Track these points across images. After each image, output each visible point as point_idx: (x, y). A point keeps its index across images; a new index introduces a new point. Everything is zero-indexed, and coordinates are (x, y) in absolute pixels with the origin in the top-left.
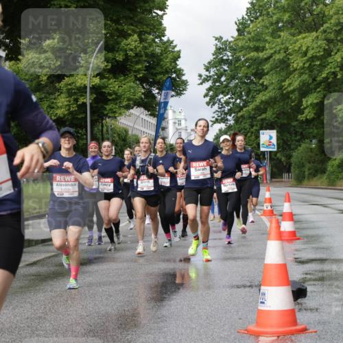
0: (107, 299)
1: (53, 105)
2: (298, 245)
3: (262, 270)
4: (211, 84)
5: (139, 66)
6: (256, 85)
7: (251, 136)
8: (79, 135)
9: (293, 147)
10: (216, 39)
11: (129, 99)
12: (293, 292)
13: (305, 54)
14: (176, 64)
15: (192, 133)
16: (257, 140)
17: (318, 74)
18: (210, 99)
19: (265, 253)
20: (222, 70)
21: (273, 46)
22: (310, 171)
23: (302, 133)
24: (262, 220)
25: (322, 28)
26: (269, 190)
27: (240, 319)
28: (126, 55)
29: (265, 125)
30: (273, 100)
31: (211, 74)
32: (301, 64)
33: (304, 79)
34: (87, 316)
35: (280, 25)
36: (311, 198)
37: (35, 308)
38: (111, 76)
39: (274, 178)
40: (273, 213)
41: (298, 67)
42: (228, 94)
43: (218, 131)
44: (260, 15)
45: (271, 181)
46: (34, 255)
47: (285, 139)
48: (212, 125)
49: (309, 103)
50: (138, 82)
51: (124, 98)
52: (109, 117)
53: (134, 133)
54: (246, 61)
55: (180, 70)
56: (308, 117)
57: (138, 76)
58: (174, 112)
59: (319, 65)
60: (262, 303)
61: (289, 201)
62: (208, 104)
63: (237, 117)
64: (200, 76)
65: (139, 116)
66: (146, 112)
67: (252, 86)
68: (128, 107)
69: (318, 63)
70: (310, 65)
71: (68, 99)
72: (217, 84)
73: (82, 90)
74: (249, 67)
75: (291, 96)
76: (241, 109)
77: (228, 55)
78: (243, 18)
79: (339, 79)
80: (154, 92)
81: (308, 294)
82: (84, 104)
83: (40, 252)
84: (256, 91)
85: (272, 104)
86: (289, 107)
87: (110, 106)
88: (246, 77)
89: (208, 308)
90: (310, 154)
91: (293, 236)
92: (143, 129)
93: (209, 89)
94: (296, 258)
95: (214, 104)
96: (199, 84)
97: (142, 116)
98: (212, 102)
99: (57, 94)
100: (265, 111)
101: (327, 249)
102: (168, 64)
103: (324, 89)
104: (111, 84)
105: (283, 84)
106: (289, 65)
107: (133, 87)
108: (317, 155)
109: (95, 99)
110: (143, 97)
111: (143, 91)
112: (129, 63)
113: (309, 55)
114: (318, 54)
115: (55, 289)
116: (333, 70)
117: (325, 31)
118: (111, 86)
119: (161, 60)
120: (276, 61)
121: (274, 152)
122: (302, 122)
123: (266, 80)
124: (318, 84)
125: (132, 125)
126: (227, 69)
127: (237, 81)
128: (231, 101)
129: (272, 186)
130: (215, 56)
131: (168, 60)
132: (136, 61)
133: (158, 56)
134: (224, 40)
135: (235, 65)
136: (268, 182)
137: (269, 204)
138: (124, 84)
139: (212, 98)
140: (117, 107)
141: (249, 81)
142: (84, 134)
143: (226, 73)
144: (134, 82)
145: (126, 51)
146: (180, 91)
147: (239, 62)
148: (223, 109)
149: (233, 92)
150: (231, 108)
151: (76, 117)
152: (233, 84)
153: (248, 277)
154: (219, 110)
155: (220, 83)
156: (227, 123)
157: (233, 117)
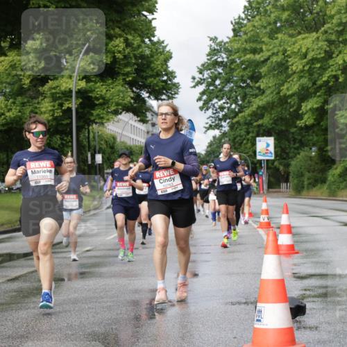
1: (37, 111)
2: (296, 259)
3: (258, 286)
4: (204, 88)
5: (129, 69)
6: (252, 89)
7: (247, 143)
8: (64, 142)
9: (291, 155)
10: (211, 39)
11: (117, 104)
12: (291, 309)
13: (305, 56)
14: (167, 65)
16: (254, 148)
17: (318, 77)
18: (204, 104)
19: (261, 269)
20: (216, 73)
21: (271, 47)
22: (310, 181)
23: (301, 141)
24: (258, 231)
25: (323, 29)
26: (266, 201)
27: (235, 338)
28: (114, 57)
29: (261, 131)
30: (271, 105)
31: (205, 77)
32: (301, 67)
33: (304, 82)
34: (73, 335)
35: (278, 25)
36: (311, 209)
37: (17, 326)
38: (98, 79)
39: (272, 188)
40: (270, 225)
41: (297, 70)
42: (222, 99)
43: (212, 139)
44: (257, 15)
45: (268, 192)
46: (16, 270)
47: (283, 146)
48: (206, 131)
49: (309, 107)
50: (127, 86)
51: (112, 102)
52: (96, 123)
53: (122, 140)
54: (242, 63)
55: (172, 73)
56: (307, 123)
57: (128, 79)
59: (320, 67)
60: (258, 320)
61: (287, 213)
62: (201, 108)
64: (194, 78)
65: (128, 122)
66: (135, 118)
67: (248, 90)
68: (116, 113)
69: (318, 65)
70: (310, 67)
72: (211, 88)
73: (67, 94)
74: (245, 69)
75: (289, 101)
76: (236, 114)
77: (223, 57)
78: (239, 17)
79: (340, 82)
80: (143, 96)
81: (307, 311)
82: (70, 110)
83: (22, 267)
84: (253, 95)
85: (269, 109)
86: (288, 112)
87: (97, 112)
88: (242, 80)
89: (201, 326)
90: (310, 162)
91: (291, 250)
92: (132, 136)
93: (203, 93)
94: (294, 274)
95: (207, 109)
96: (192, 87)
97: (131, 122)
98: (205, 107)
99: (40, 99)
100: (262, 116)
101: (328, 263)
102: (160, 67)
103: (325, 93)
104: (98, 87)
106: (287, 68)
107: (121, 91)
108: (317, 163)
109: (81, 104)
110: (132, 101)
111: (132, 95)
112: (117, 66)
113: (309, 57)
114: (319, 56)
116: (334, 73)
117: (326, 32)
118: (98, 90)
119: (151, 62)
120: (274, 64)
121: (272, 160)
122: (301, 128)
123: (262, 84)
124: (317, 88)
125: (120, 132)
126: (222, 71)
127: (232, 85)
128: (226, 105)
129: (272, 197)
130: (209, 57)
131: (159, 63)
132: (124, 64)
133: (148, 57)
134: (219, 40)
135: (230, 67)
136: (265, 192)
137: (266, 216)
138: (112, 88)
139: (206, 103)
140: (105, 112)
141: (245, 85)
142: (69, 141)
143: (221, 75)
144: (122, 86)
145: (114, 53)
146: (172, 94)
147: (234, 64)
148: (217, 115)
149: (228, 96)
150: (226, 114)
151: (60, 122)
152: (228, 88)
153: (243, 293)
154: (213, 116)
155: (215, 87)
156: (222, 130)
157: (228, 123)
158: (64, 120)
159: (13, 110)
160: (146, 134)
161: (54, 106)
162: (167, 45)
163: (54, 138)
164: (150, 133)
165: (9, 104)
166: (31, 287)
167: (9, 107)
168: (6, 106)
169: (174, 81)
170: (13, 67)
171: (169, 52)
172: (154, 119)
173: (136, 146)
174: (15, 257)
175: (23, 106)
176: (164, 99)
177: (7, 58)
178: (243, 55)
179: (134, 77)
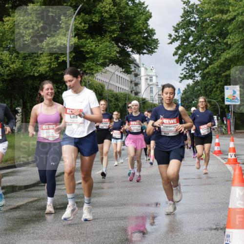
0: (84, 240)
1: (37, 63)
3: (227, 214)
4: (180, 44)
5: (114, 27)
6: (221, 44)
7: (217, 91)
8: (60, 90)
10: (184, 3)
11: (105, 58)
14: (147, 24)
16: (222, 95)
18: (179, 58)
19: (229, 201)
20: (189, 31)
21: (236, 8)
24: (226, 167)
26: (233, 141)
28: (102, 16)
30: (236, 57)
31: (180, 35)
38: (88, 36)
39: (238, 129)
40: (237, 161)
42: (195, 53)
43: (186, 87)
45: (235, 132)
50: (113, 42)
51: (101, 56)
52: (87, 74)
53: (109, 89)
54: (212, 22)
55: (152, 30)
57: (113, 36)
58: (146, 69)
62: (177, 62)
63: (204, 74)
64: (170, 36)
65: (114, 73)
66: (121, 69)
67: (217, 45)
68: (104, 65)
71: (49, 57)
72: (185, 44)
74: (214, 27)
76: (207, 66)
77: (195, 17)
80: (127, 50)
82: (64, 62)
83: (23, 197)
84: (221, 50)
85: (235, 62)
87: (88, 64)
88: (212, 37)
92: (120, 86)
93: (178, 48)
95: (182, 62)
96: (169, 44)
97: (117, 73)
98: (180, 61)
100: (229, 68)
102: (141, 26)
104: (89, 43)
107: (110, 47)
109: (74, 57)
110: (118, 55)
111: (118, 50)
112: (105, 25)
115: (37, 231)
118: (89, 45)
119: (134, 22)
123: (229, 40)
125: (108, 81)
126: (194, 30)
127: (203, 41)
128: (198, 59)
129: (236, 137)
130: (183, 19)
131: (141, 22)
132: (111, 22)
133: (131, 17)
134: (191, 3)
135: (202, 26)
136: (233, 133)
137: (233, 153)
138: (101, 44)
139: (181, 56)
140: (94, 64)
141: (214, 41)
143: (193, 33)
144: (109, 42)
145: (102, 13)
146: (152, 49)
147: (205, 23)
148: (190, 66)
149: (200, 51)
150: (198, 65)
151: (56, 73)
152: (200, 44)
153: (214, 221)
154: (187, 67)
155: (188, 43)
156: (194, 79)
157: (200, 74)
158: (59, 71)
159: (17, 63)
160: (129, 83)
161: (51, 59)
162: (147, 6)
164: (133, 82)
165: (13, 57)
166: (31, 215)
167: (13, 60)
168: (11, 59)
169: (153, 37)
171: (148, 12)
172: (137, 71)
173: (121, 94)
174: (17, 189)
175: (24, 59)
176: (145, 53)
177: (11, 18)
178: (212, 14)
179: (119, 35)
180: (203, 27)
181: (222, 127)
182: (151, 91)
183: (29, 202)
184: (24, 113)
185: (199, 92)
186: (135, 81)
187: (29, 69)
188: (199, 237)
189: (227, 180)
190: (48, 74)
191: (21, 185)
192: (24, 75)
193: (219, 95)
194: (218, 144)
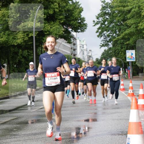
1: (16, 38)
4: (100, 26)
5: (61, 17)
6: (124, 26)
7: (122, 53)
8: (29, 54)
10: (102, 2)
11: (56, 35)
14: (81, 15)
15: (90, 52)
16: (125, 55)
18: (99, 34)
19: (129, 117)
20: (105, 18)
24: (127, 98)
26: (131, 83)
28: (54, 11)
29: (129, 47)
31: (100, 21)
38: (46, 22)
39: (134, 76)
40: (134, 95)
42: (109, 31)
43: (104, 51)
45: (133, 78)
46: (5, 118)
50: (61, 25)
51: (54, 34)
54: (118, 13)
55: (84, 18)
57: (61, 22)
58: (80, 41)
60: (128, 143)
61: (142, 88)
62: (98, 36)
63: (114, 43)
64: (94, 21)
65: (61, 43)
66: (65, 41)
67: (122, 27)
71: (23, 34)
72: (103, 26)
74: (120, 16)
77: (109, 10)
80: (69, 30)
82: (32, 37)
83: (8, 117)
84: (124, 29)
88: (119, 22)
92: (64, 50)
93: (99, 29)
95: (101, 37)
96: (93, 26)
97: (63, 43)
100: (129, 39)
102: (77, 16)
104: (47, 26)
105: (138, 25)
107: (58, 28)
109: (38, 34)
110: (63, 33)
111: (63, 29)
112: (56, 15)
119: (73, 13)
121: (134, 62)
123: (129, 22)
125: (58, 48)
126: (108, 18)
127: (114, 24)
128: (111, 34)
129: (133, 80)
130: (101, 11)
131: (77, 13)
132: (59, 14)
133: (71, 11)
134: (106, 2)
136: (131, 78)
137: (132, 90)
138: (54, 26)
139: (101, 33)
141: (120, 24)
142: (32, 53)
143: (108, 20)
144: (59, 25)
145: (54, 9)
146: (83, 29)
147: (115, 14)
148: (106, 39)
149: (112, 30)
150: (111, 38)
151: (28, 43)
152: (112, 26)
153: (120, 129)
154: (104, 40)
155: (105, 25)
156: (109, 47)
157: (112, 43)
158: (29, 42)
159: (4, 38)
160: (70, 49)
161: (24, 35)
162: (81, 4)
163: (24, 52)
164: (73, 49)
165: (2, 34)
166: (13, 127)
167: (1, 36)
169: (84, 22)
170: (4, 16)
171: (81, 8)
172: (74, 42)
173: (66, 55)
174: (5, 112)
175: (9, 36)
176: (79, 32)
179: (64, 21)
180: (113, 16)
181: (125, 74)
182: (83, 54)
183: (12, 120)
184: (8, 67)
185: (111, 54)
186: (74, 48)
187: (11, 41)
188: (112, 139)
189: (128, 105)
190: (22, 44)
191: (7, 109)
192: (8, 44)
193: (123, 56)
194: (123, 85)
